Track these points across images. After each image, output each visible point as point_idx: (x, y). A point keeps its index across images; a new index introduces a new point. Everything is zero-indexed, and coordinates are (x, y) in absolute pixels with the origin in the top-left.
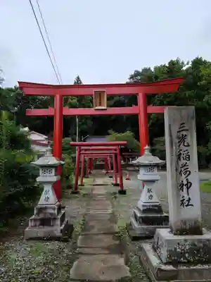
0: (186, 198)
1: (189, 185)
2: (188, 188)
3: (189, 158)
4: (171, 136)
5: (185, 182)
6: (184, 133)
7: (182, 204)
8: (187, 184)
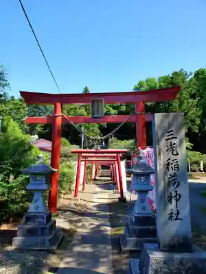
0: (175, 211)
2: (177, 200)
3: (178, 168)
5: (174, 194)
6: (173, 141)
7: (171, 217)
8: (176, 197)
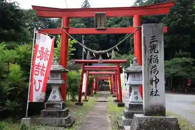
0: (154, 90)
1: (157, 81)
2: (156, 83)
3: (158, 61)
4: (145, 45)
5: (154, 79)
6: (155, 43)
7: (152, 94)
